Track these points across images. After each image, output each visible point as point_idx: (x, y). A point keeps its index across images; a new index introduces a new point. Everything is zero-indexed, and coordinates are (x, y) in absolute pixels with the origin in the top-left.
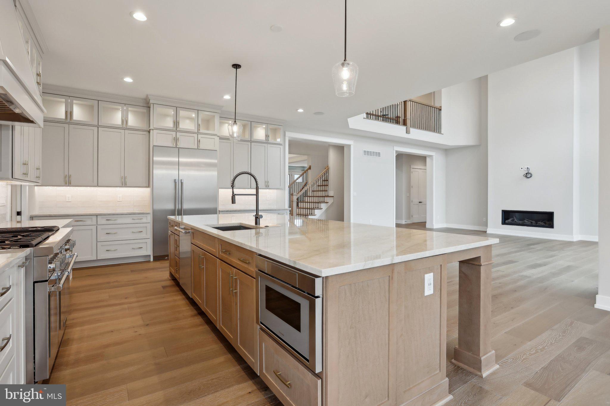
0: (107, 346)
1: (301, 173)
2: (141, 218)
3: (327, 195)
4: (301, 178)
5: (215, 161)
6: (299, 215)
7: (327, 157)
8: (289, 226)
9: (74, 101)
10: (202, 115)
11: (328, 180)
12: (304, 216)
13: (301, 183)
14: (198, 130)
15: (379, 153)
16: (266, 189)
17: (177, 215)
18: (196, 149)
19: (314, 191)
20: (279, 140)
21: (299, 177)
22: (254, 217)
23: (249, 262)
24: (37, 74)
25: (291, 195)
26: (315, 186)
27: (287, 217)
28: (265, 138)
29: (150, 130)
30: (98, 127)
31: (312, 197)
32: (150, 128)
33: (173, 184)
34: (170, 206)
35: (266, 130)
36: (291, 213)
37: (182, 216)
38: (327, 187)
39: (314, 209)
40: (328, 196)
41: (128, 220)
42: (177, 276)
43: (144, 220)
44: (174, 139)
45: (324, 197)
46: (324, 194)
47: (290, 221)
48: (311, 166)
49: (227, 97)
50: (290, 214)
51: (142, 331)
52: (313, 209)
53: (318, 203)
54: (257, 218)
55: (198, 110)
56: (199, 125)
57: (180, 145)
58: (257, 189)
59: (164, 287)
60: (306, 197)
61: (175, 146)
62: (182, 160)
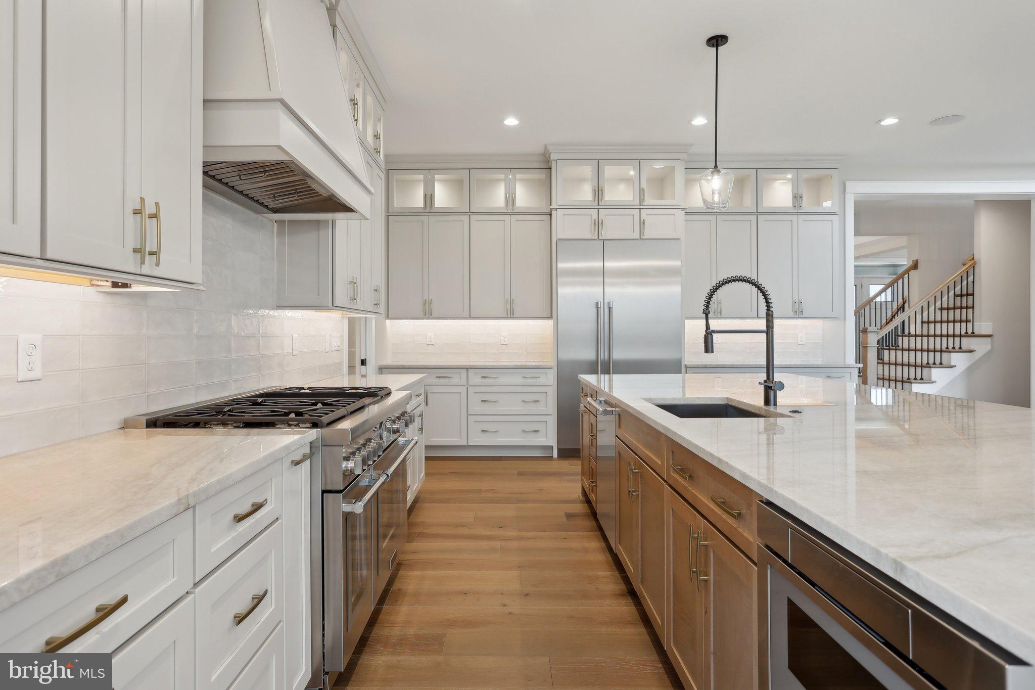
0: (452, 624)
1: (888, 281)
2: (536, 375)
3: (970, 332)
4: (889, 291)
5: (678, 263)
6: (883, 379)
7: (970, 235)
8: (855, 404)
9: (437, 177)
10: (647, 168)
11: (973, 295)
12: (899, 385)
13: (889, 306)
14: (642, 199)
18: (637, 239)
19: (928, 322)
20: (827, 204)
21: (884, 290)
22: (762, 388)
23: (739, 514)
24: (375, 136)
25: (862, 332)
26: (932, 309)
27: (852, 383)
28: (793, 202)
29: (551, 210)
30: (470, 215)
31: (922, 336)
32: (551, 207)
33: (595, 310)
34: (588, 354)
35: (795, 184)
36: (863, 375)
37: (611, 375)
38: (970, 311)
39: (930, 367)
40: (974, 335)
41: (517, 379)
42: (592, 497)
43: (543, 380)
44: (595, 223)
45: (961, 336)
46: (958, 328)
47: (858, 391)
48: (917, 261)
49: (700, 121)
50: (858, 376)
51: (516, 606)
52: (925, 367)
53: (941, 351)
54: (770, 390)
55: (640, 160)
56: (642, 190)
57: (606, 234)
58: (769, 317)
59: (569, 516)
60: (906, 336)
61: (597, 238)
62: (610, 264)
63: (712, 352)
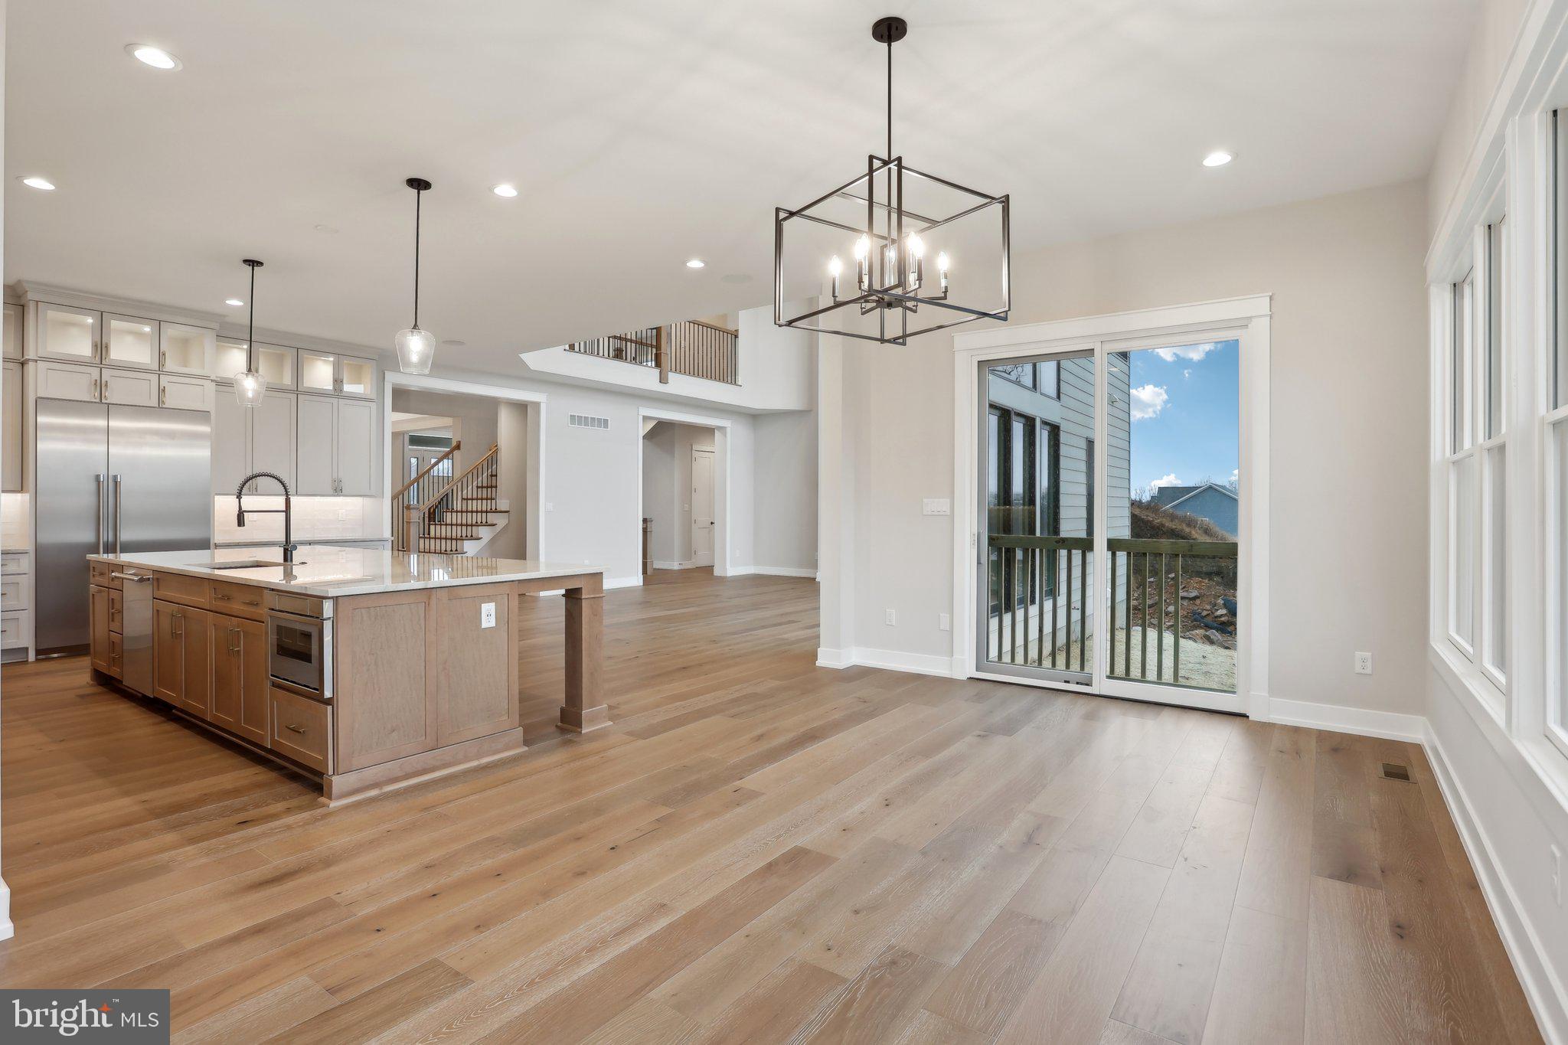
2: (4, 562)
3: (493, 509)
5: (207, 429)
7: (494, 423)
10: (170, 331)
11: (496, 476)
14: (161, 364)
15: (606, 421)
16: (334, 496)
17: (104, 553)
18: (154, 407)
19: (467, 499)
22: (282, 549)
25: (406, 508)
26: (470, 488)
28: (334, 387)
29: (25, 360)
32: (25, 357)
33: (94, 483)
35: (337, 369)
36: (406, 549)
38: (494, 490)
39: (462, 540)
40: (496, 511)
42: (114, 672)
43: (11, 568)
44: (96, 384)
45: (487, 512)
46: (485, 505)
48: (460, 442)
49: (235, 302)
52: (460, 539)
53: (472, 526)
54: (288, 552)
55: (160, 321)
56: (162, 356)
57: (112, 396)
61: (98, 400)
62: (114, 423)
63: (244, 525)
